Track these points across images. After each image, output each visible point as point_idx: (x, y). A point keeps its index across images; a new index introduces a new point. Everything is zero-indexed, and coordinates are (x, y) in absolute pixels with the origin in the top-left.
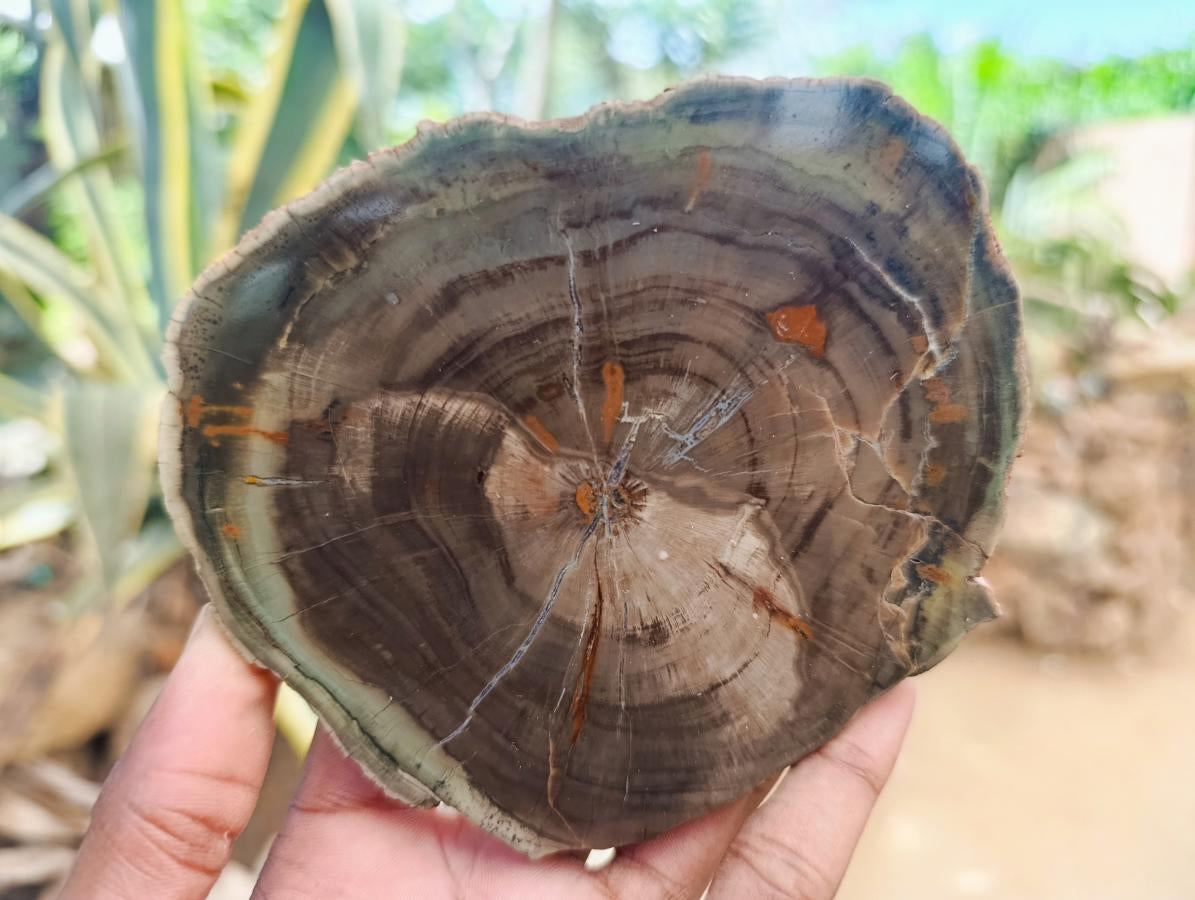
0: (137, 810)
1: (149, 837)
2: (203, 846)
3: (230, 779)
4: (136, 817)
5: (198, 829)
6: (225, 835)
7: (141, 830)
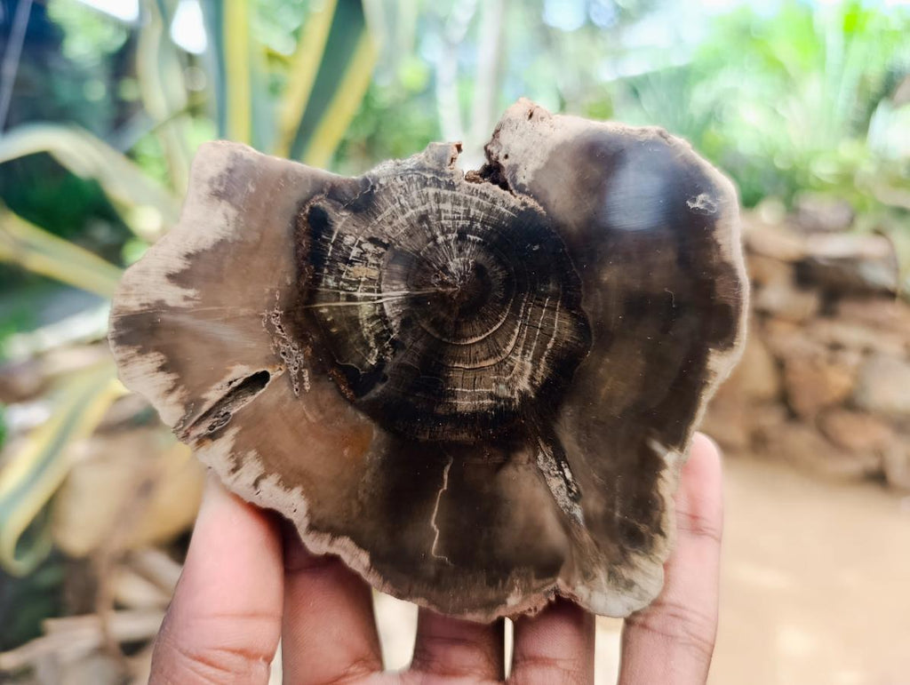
0: (186, 654)
1: (201, 674)
2: (245, 673)
3: (254, 615)
4: (187, 660)
5: (238, 660)
6: (261, 659)
7: (192, 669)
